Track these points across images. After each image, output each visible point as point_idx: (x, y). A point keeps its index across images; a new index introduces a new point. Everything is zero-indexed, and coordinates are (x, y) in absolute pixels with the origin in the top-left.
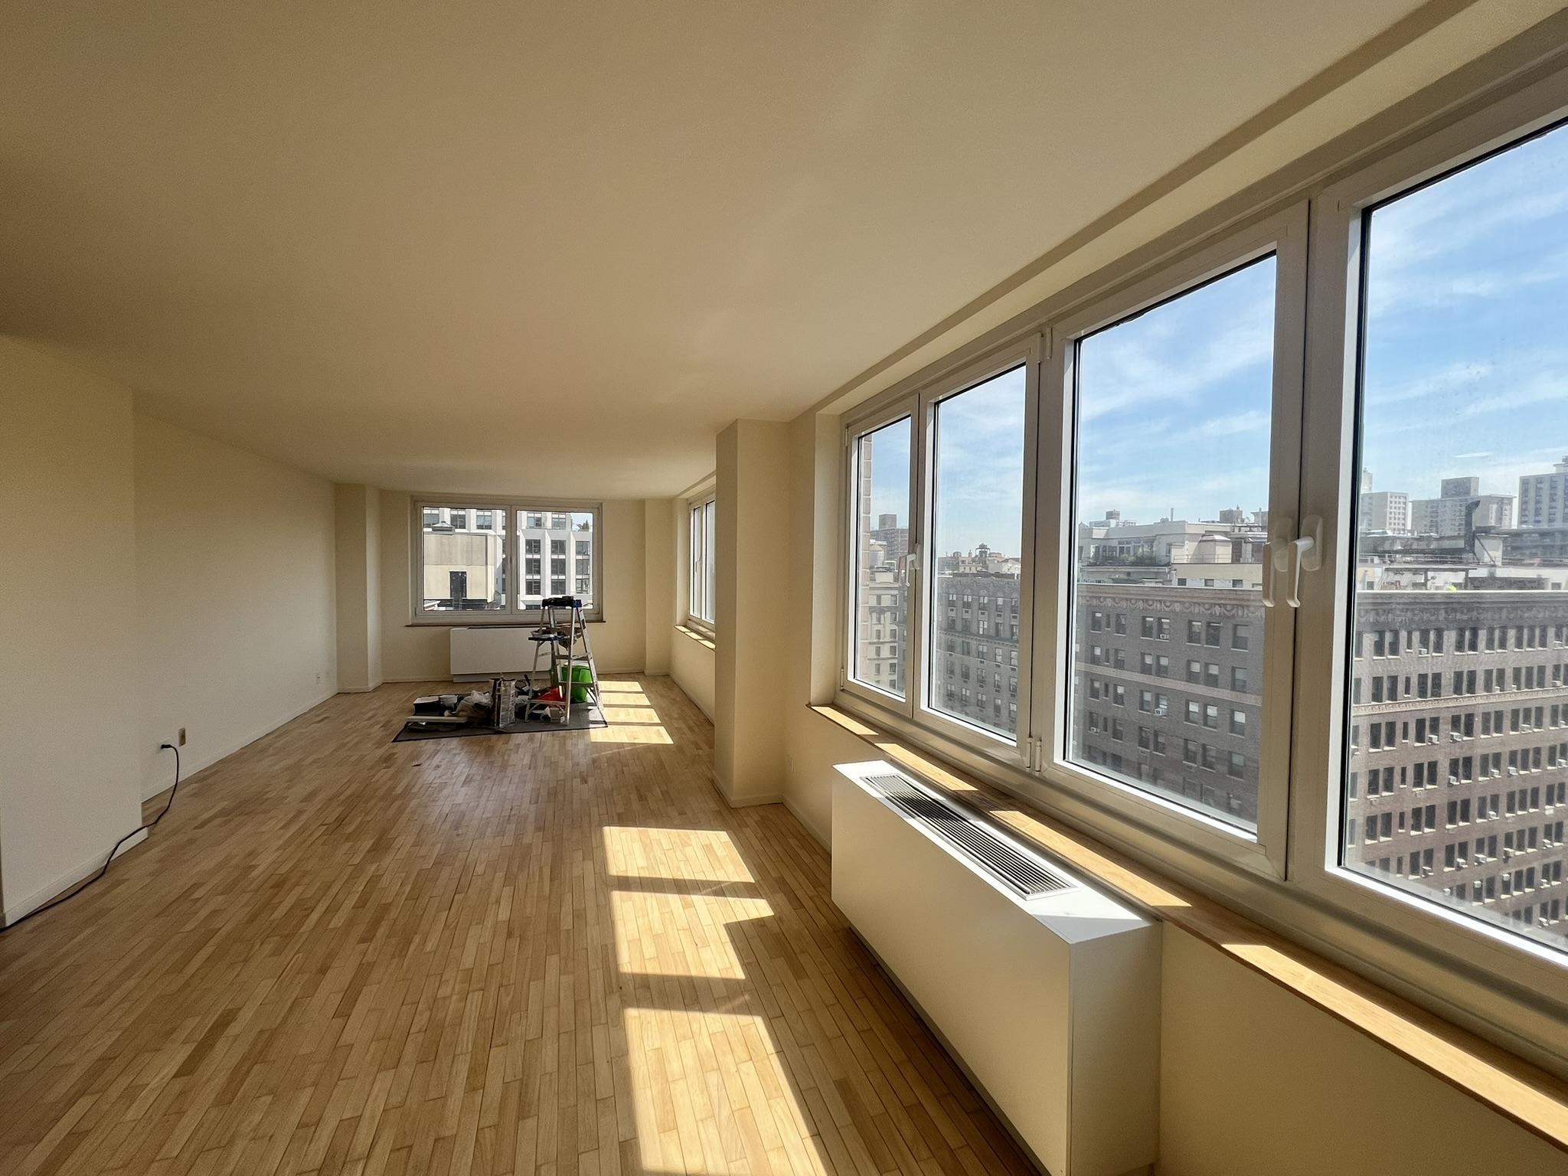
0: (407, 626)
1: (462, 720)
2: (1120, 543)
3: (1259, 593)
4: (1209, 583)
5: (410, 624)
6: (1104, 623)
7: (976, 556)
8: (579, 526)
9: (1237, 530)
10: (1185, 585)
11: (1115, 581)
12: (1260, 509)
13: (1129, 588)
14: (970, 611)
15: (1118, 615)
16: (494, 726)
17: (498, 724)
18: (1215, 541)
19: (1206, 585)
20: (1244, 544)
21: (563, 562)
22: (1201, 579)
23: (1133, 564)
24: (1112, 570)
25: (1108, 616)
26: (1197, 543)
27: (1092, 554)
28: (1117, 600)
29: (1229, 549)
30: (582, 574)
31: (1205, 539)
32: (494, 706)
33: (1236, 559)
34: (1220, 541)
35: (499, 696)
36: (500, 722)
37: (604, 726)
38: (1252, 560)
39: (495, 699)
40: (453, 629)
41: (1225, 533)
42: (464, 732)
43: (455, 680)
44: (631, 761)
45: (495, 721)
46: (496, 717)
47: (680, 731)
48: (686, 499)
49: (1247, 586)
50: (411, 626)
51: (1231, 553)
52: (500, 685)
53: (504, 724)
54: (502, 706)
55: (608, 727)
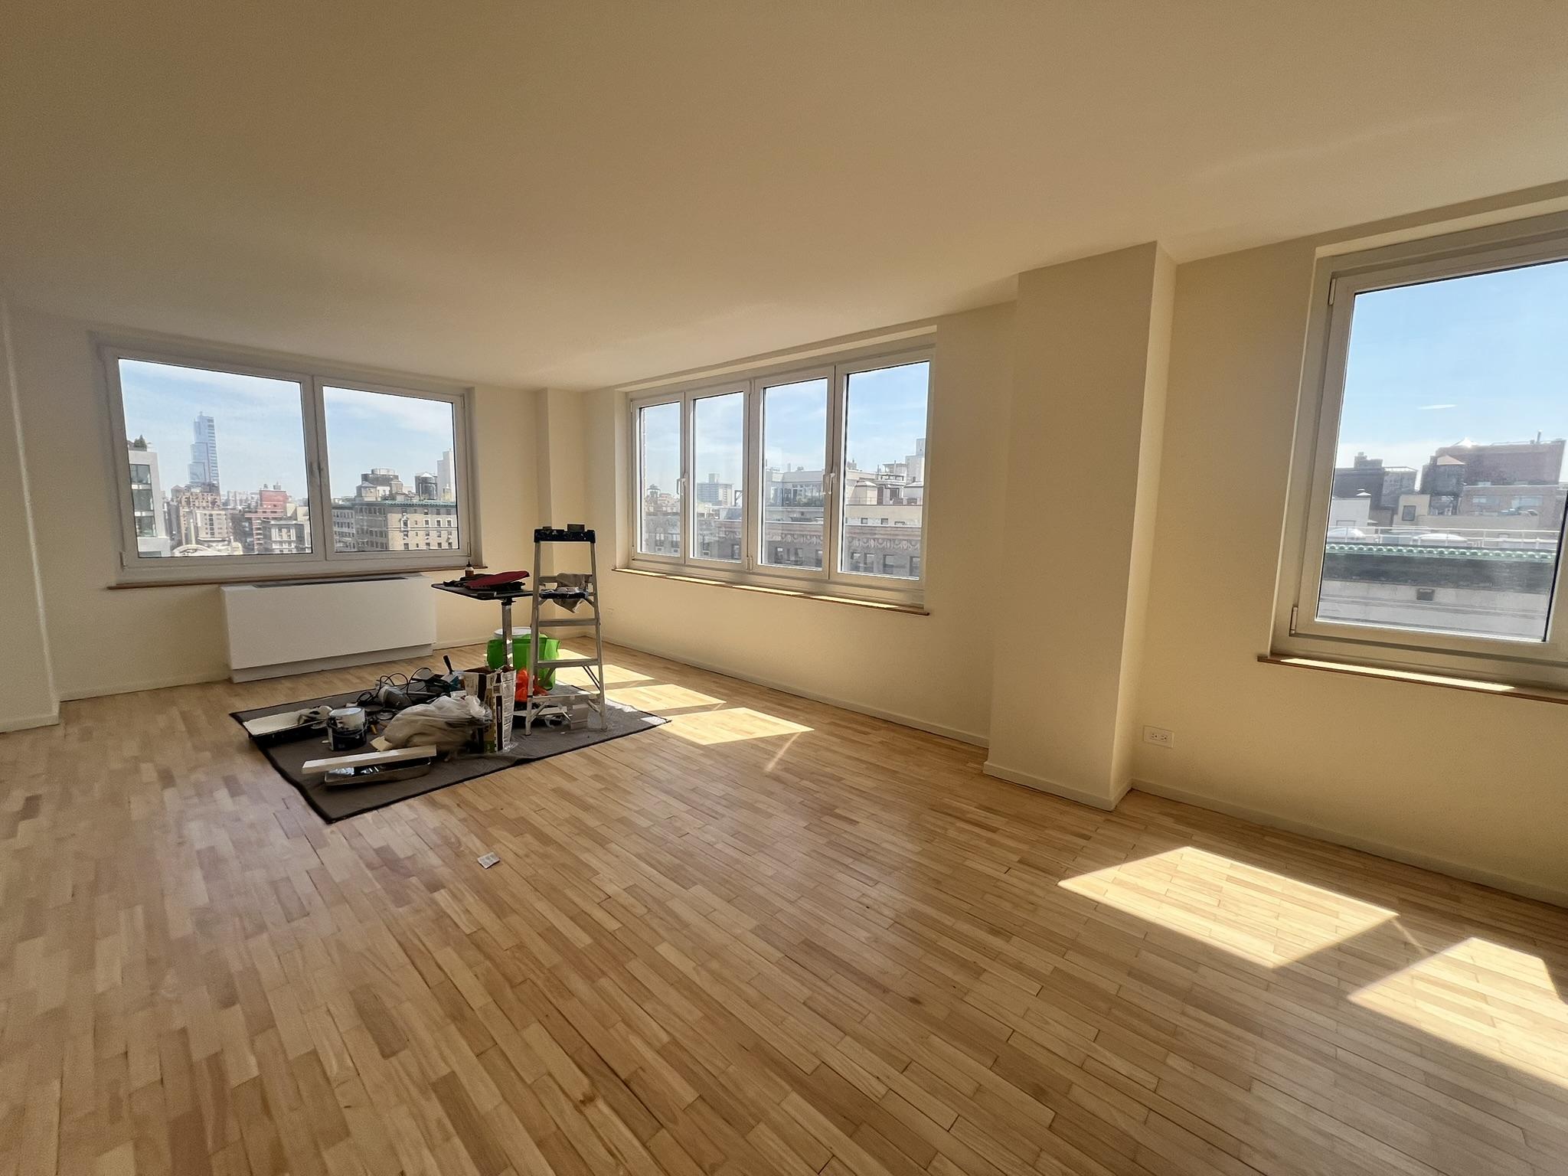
0: (110, 588)
1: (429, 751)
2: (794, 486)
3: (917, 530)
4: (864, 521)
9: (880, 478)
11: (793, 519)
14: (679, 549)
17: (500, 747)
18: (866, 486)
19: (862, 523)
20: (884, 489)
22: (860, 518)
23: (805, 505)
26: (854, 488)
27: (772, 496)
28: (796, 536)
29: (875, 494)
31: (860, 485)
32: (494, 717)
33: (880, 502)
34: (869, 486)
35: (499, 699)
36: (504, 743)
37: (665, 721)
38: (891, 502)
39: (491, 706)
40: (227, 589)
41: (872, 480)
42: (448, 772)
43: (237, 679)
44: (828, 770)
45: (496, 742)
46: (496, 735)
47: (778, 711)
48: (627, 393)
49: (891, 524)
50: (120, 587)
51: (876, 496)
52: (499, 680)
53: (509, 745)
54: (505, 714)
55: (670, 721)
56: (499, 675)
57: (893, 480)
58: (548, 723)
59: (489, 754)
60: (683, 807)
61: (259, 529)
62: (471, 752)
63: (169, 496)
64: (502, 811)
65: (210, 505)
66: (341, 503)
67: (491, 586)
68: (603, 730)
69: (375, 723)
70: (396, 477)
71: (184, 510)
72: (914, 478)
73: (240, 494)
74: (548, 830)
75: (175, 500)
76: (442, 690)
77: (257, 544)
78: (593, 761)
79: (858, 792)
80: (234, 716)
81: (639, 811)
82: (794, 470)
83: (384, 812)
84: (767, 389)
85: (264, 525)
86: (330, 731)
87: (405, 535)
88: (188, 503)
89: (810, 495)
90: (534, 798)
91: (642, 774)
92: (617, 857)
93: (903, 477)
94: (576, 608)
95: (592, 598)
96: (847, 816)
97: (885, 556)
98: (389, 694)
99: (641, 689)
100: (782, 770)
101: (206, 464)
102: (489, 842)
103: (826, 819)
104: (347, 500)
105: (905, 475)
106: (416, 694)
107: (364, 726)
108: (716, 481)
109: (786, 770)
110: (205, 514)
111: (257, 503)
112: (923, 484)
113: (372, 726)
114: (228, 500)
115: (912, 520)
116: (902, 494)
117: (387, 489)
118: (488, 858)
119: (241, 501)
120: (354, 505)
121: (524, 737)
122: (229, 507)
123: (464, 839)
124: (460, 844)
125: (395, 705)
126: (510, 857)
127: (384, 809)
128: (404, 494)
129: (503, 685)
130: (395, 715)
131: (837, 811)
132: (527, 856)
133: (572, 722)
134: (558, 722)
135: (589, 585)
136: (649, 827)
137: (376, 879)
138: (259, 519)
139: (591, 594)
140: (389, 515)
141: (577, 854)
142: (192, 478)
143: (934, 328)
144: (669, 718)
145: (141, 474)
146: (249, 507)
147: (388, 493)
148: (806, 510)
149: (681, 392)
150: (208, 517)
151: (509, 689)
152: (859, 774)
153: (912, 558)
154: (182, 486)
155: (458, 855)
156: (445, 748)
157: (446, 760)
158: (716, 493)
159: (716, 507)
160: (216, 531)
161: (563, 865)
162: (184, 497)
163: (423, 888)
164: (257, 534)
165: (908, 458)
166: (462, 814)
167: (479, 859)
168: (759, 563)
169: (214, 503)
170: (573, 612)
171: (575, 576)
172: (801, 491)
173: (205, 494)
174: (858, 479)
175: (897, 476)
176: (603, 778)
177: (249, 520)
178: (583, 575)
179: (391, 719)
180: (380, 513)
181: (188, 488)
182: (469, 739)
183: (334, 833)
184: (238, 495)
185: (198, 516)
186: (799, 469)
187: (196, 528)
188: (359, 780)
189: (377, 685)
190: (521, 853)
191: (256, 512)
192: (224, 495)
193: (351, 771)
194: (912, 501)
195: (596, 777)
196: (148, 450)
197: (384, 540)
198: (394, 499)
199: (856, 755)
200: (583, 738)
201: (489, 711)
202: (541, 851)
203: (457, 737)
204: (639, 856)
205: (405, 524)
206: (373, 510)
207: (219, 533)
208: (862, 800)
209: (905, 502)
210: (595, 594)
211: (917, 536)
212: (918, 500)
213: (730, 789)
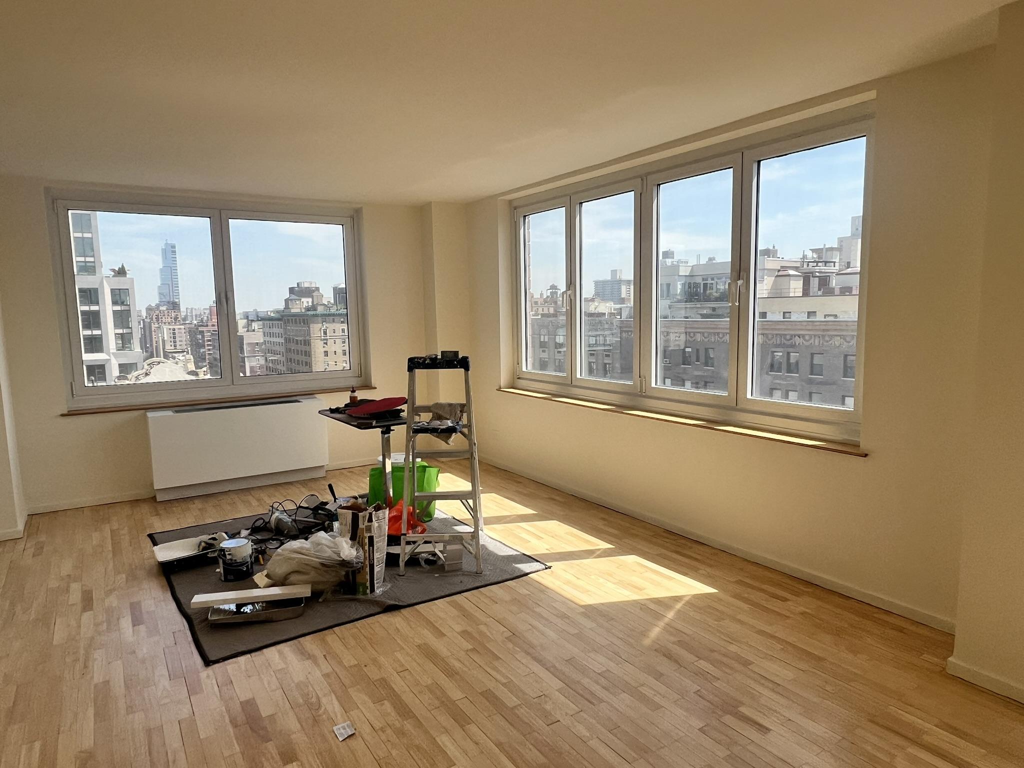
0: (63, 415)
1: (304, 591)
2: (703, 280)
3: (853, 323)
4: (787, 315)
5: (65, 412)
6: (694, 358)
7: (548, 297)
8: (114, 270)
9: (805, 266)
10: (766, 318)
11: (703, 316)
12: (825, 245)
13: (715, 323)
15: (706, 350)
16: (365, 593)
17: (373, 590)
18: (789, 275)
19: (784, 318)
20: (811, 278)
21: (96, 314)
22: (780, 312)
23: (717, 299)
24: (699, 306)
25: (698, 350)
26: (773, 278)
27: (679, 291)
28: (706, 335)
29: (800, 284)
30: (123, 328)
31: (781, 274)
32: (365, 558)
33: (806, 293)
34: (793, 276)
35: (371, 539)
36: (376, 585)
37: (544, 567)
38: (820, 293)
39: (362, 545)
40: (150, 414)
41: (796, 269)
42: (321, 615)
43: (159, 498)
44: (733, 648)
45: (368, 584)
46: (368, 577)
47: (674, 561)
48: (510, 202)
49: (820, 317)
50: (70, 414)
51: (802, 287)
52: (370, 520)
53: (381, 587)
54: (376, 555)
55: (550, 567)
56: (371, 514)
57: (822, 267)
58: (423, 563)
59: (361, 597)
60: (556, 684)
61: (209, 341)
62: (345, 594)
63: (144, 314)
64: (365, 669)
65: (174, 321)
66: (272, 315)
67: (371, 414)
68: (478, 574)
69: (263, 552)
70: (317, 289)
71: (154, 326)
72: (849, 263)
73: (195, 309)
74: (408, 698)
75: (148, 318)
76: (327, 518)
77: (208, 353)
78: (465, 614)
79: (771, 685)
80: (151, 536)
81: (505, 684)
82: (703, 261)
83: (257, 657)
84: (661, 186)
85: (213, 337)
86: (221, 561)
87: (324, 343)
88: (157, 319)
89: (722, 287)
90: (398, 655)
91: (514, 636)
92: (477, 744)
93: (834, 262)
94: (451, 439)
95: (466, 430)
96: (755, 717)
97: (812, 354)
98: (279, 521)
99: (523, 525)
100: (674, 643)
101: (171, 286)
102: (347, 704)
103: (728, 719)
104: (278, 312)
105: (837, 260)
106: (304, 521)
107: (251, 557)
108: (618, 278)
109: (680, 643)
110: (170, 329)
111: (208, 317)
112: (859, 269)
113: (260, 556)
114: (186, 316)
115: (845, 312)
116: (834, 282)
117: (310, 300)
118: (344, 729)
119: (196, 316)
120: (282, 316)
121: (397, 577)
122: (187, 322)
123: (324, 700)
124: (320, 707)
125: (283, 532)
126: (366, 730)
127: (257, 653)
128: (324, 305)
129: (375, 524)
130: (282, 544)
131: (743, 709)
132: (382, 730)
133: (447, 563)
134: (433, 562)
135: (465, 415)
136: (515, 707)
137: (237, 739)
138: (209, 331)
139: (464, 426)
140: (311, 325)
141: (435, 734)
142: (160, 299)
143: (872, 95)
144: (549, 564)
145: (123, 297)
146: (202, 321)
147: (310, 304)
148: (718, 305)
149: (565, 195)
150: (172, 331)
151: (380, 529)
152: (772, 658)
153: (846, 356)
154: (153, 305)
155: (316, 721)
156: (321, 587)
157: (320, 600)
158: (620, 290)
159: (618, 306)
160: (178, 343)
161: (418, 748)
162: (154, 315)
163: (277, 758)
164: (208, 345)
165: (841, 240)
166: (326, 668)
167: (335, 728)
168: (653, 385)
169: (176, 318)
170: (448, 444)
171: (450, 405)
172: (712, 284)
173: (170, 311)
174: (779, 268)
175: (826, 262)
176: (473, 638)
177: (202, 332)
178: (458, 404)
179: (277, 548)
180: (304, 324)
181: (158, 306)
182: (343, 579)
183: (209, 676)
184: (194, 311)
185: (165, 330)
186: (710, 259)
187: (164, 341)
188: (238, 619)
189: (270, 511)
190: (377, 725)
191: (207, 326)
192: (184, 312)
193: (233, 607)
194: (846, 291)
195: (465, 634)
196: (127, 275)
197: (307, 348)
198: (315, 310)
199: (768, 629)
200: (457, 582)
201: (361, 552)
202: (398, 725)
203: (331, 578)
204: (499, 745)
205: (325, 333)
206: (298, 320)
207: (180, 345)
208: (774, 696)
209: (837, 292)
210: (469, 426)
211: (852, 331)
212: (854, 288)
213: (612, 664)
